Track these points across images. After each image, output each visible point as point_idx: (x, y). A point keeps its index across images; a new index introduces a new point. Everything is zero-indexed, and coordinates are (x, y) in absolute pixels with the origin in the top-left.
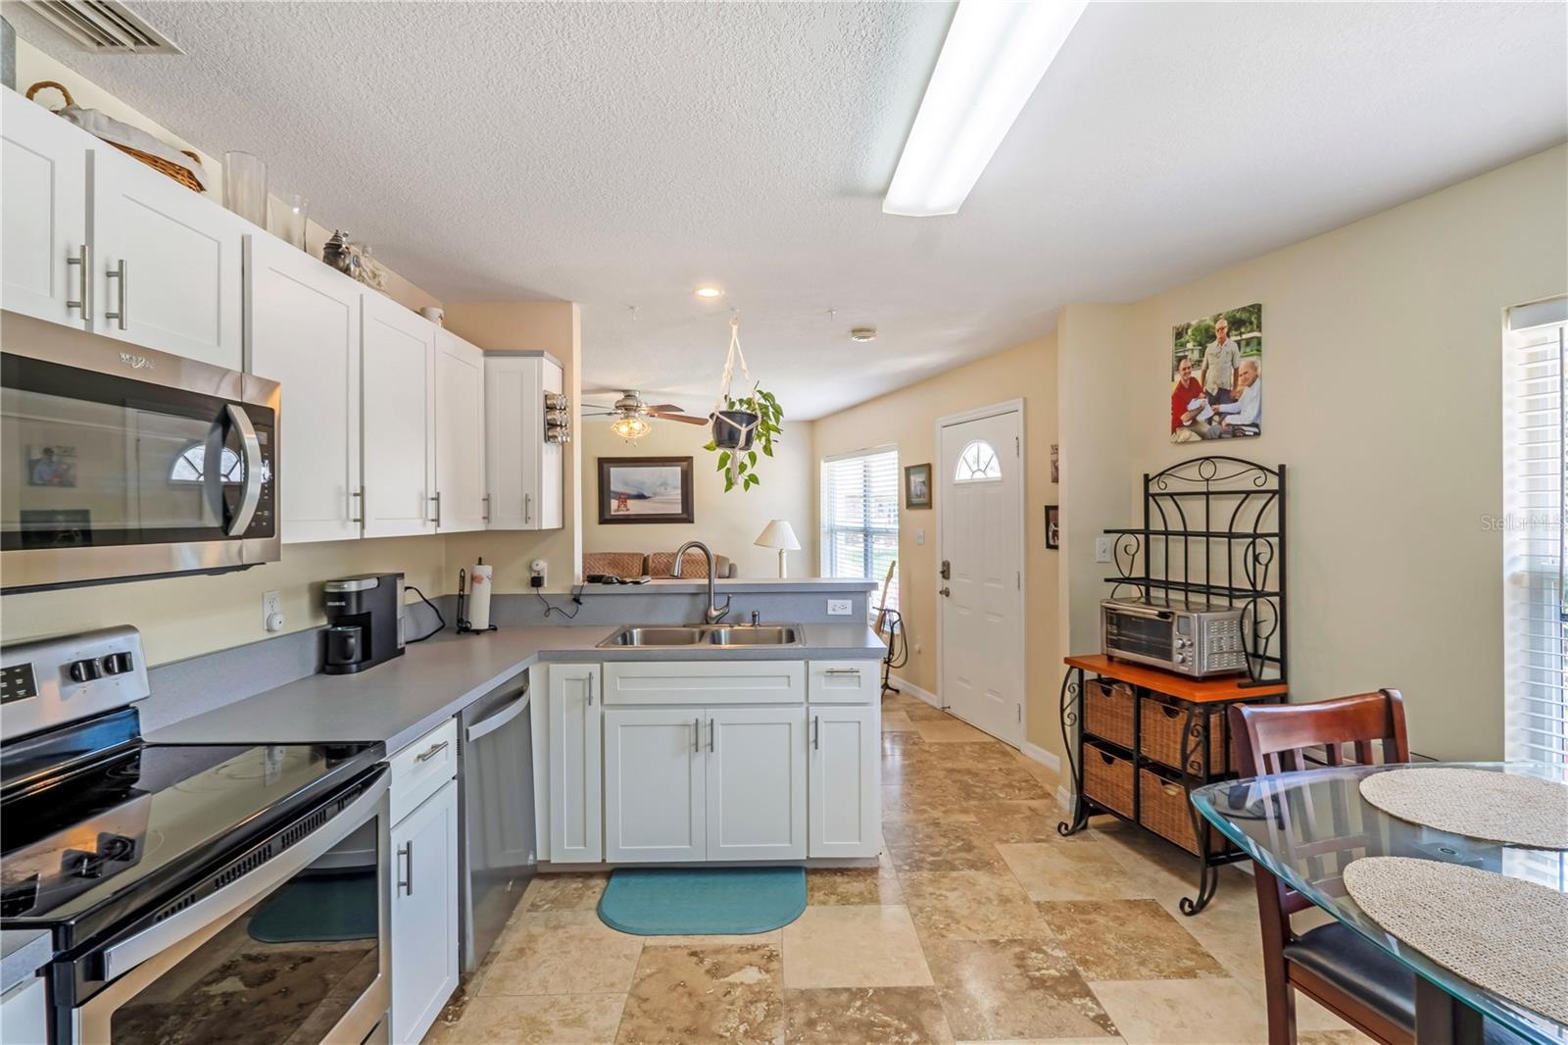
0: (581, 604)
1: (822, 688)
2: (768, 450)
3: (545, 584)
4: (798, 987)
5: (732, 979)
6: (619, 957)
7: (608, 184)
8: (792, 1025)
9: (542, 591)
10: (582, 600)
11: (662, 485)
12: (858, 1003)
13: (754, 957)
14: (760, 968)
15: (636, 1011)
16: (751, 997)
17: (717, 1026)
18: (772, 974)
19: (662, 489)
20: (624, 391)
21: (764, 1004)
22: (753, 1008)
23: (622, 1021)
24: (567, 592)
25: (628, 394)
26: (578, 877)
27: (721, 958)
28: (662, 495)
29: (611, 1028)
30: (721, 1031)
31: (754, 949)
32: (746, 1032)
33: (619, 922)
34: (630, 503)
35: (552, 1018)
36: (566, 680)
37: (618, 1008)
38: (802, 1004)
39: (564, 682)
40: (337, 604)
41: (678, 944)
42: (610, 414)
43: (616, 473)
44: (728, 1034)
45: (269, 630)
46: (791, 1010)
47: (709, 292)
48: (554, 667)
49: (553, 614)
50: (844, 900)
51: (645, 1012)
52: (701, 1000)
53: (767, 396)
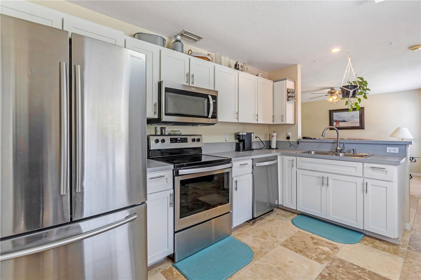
0: (299, 144)
1: (369, 173)
2: (365, 97)
3: (291, 139)
4: (340, 258)
5: (319, 247)
6: (291, 230)
7: (285, 31)
8: (331, 264)
9: (290, 140)
10: (299, 143)
11: (352, 117)
12: (360, 271)
13: (330, 246)
14: (330, 249)
15: (289, 241)
16: (322, 253)
17: (308, 253)
18: (333, 252)
19: (352, 118)
20: (331, 88)
21: (326, 256)
22: (321, 255)
23: (285, 241)
24: (296, 141)
25: (332, 89)
26: (291, 212)
27: (319, 242)
28: (352, 120)
29: (281, 241)
30: (309, 255)
31: (331, 244)
32: (316, 258)
33: (295, 224)
34: (340, 123)
35: (270, 234)
36: (287, 160)
37: (285, 239)
38: (338, 262)
39: (287, 161)
40: (238, 137)
41: (309, 234)
42: (326, 95)
43: (335, 114)
44: (310, 256)
45: (226, 141)
46: (334, 261)
47: (336, 50)
48: (284, 157)
49: (292, 146)
50: (376, 247)
51: (291, 242)
52: (307, 247)
53: (361, 78)
